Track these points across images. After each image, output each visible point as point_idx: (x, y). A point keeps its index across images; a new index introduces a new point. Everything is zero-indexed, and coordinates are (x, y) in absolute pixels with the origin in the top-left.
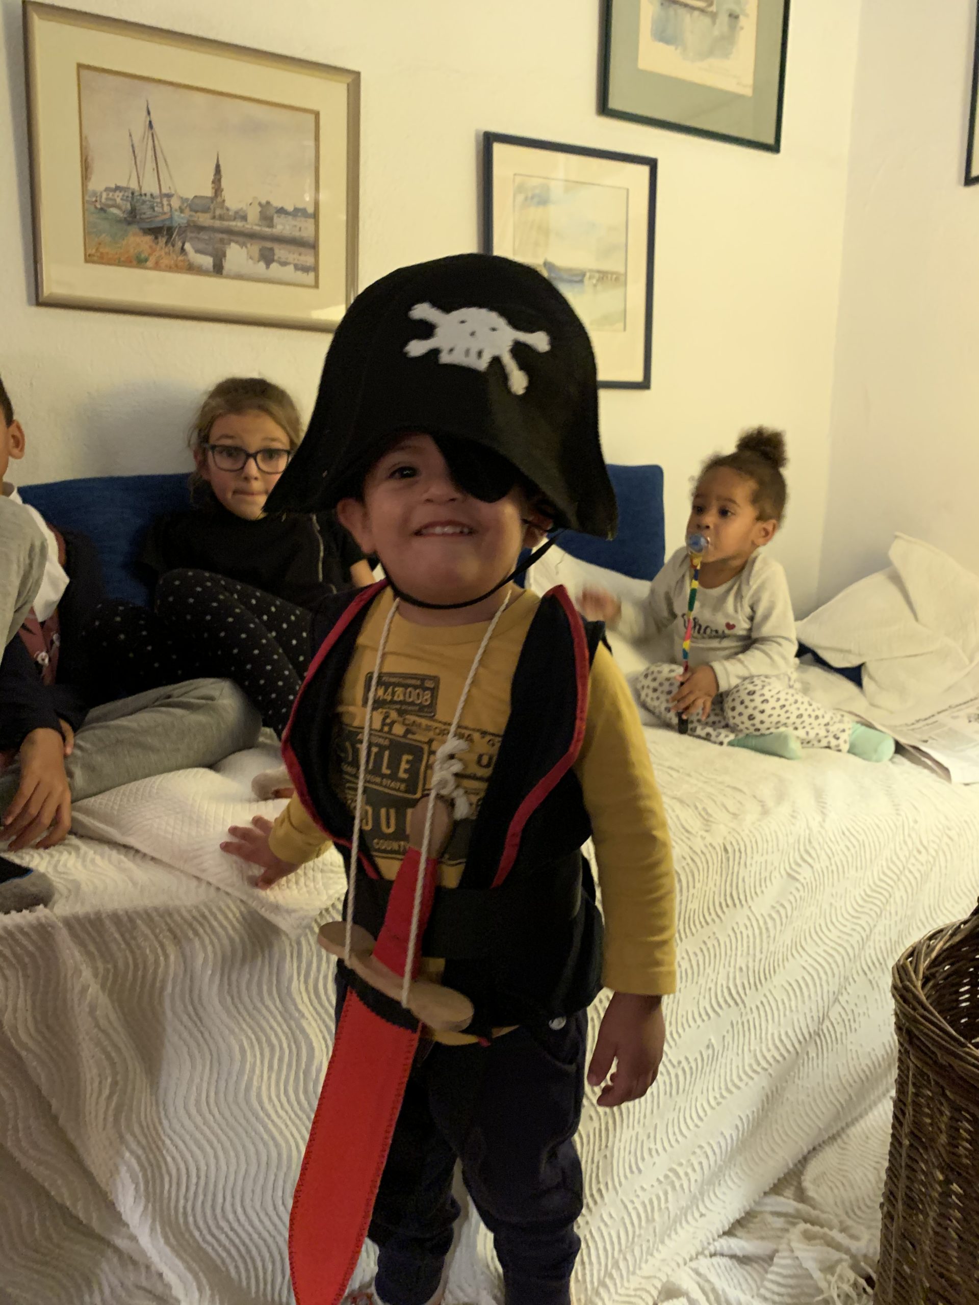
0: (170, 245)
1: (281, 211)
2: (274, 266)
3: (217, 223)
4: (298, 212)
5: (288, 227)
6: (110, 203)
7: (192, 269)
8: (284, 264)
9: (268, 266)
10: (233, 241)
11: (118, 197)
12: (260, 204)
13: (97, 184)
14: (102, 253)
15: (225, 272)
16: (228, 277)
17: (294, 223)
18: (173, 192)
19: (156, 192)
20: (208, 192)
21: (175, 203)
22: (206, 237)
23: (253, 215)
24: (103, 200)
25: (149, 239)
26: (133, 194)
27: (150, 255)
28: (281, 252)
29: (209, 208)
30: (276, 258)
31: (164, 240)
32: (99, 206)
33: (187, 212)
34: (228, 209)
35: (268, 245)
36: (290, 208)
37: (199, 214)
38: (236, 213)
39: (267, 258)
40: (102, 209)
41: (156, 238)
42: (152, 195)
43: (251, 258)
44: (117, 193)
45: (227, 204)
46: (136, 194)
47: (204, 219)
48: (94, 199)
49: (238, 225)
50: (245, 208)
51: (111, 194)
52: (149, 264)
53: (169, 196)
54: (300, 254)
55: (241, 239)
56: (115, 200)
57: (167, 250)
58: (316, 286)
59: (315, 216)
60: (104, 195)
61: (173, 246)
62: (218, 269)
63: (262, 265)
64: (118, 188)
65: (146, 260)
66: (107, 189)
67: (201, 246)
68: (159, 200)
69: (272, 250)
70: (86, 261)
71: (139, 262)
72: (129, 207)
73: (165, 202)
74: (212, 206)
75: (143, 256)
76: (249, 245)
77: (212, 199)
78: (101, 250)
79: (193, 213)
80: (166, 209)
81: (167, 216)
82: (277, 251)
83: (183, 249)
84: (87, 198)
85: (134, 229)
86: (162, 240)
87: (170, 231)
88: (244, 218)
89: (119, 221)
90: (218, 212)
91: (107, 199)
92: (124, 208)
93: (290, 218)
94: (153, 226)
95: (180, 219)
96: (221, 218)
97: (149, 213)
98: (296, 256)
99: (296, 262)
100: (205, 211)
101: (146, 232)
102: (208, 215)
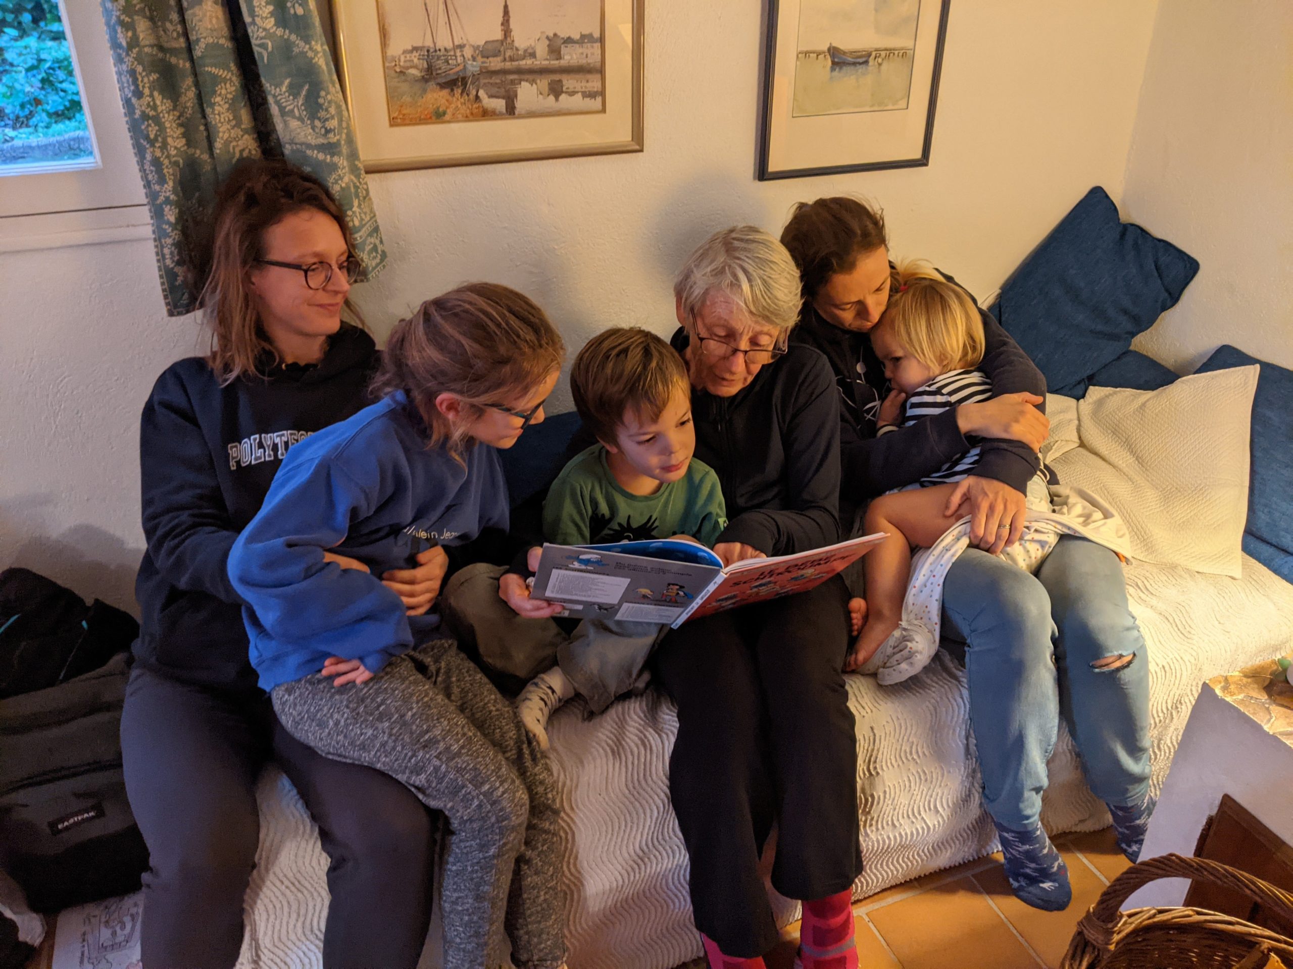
0: (465, 94)
1: (569, 41)
2: (563, 97)
3: (508, 65)
4: (585, 39)
5: (575, 57)
6: (408, 64)
7: (486, 114)
8: (572, 94)
9: (557, 99)
10: (524, 80)
11: (415, 58)
12: (547, 38)
14: (404, 115)
15: (517, 113)
16: (521, 117)
17: (581, 50)
18: (465, 42)
19: (449, 45)
20: (498, 35)
21: (468, 52)
22: (498, 81)
23: (542, 50)
24: (402, 64)
25: (445, 92)
26: (428, 51)
27: (447, 108)
28: (569, 82)
29: (500, 51)
30: (564, 89)
31: (460, 91)
32: (398, 70)
33: (480, 59)
34: (517, 49)
35: (556, 77)
36: (577, 37)
37: (491, 59)
38: (525, 51)
39: (556, 90)
40: (401, 72)
41: (452, 90)
42: (446, 50)
43: (541, 94)
44: (415, 54)
45: (516, 44)
46: (432, 50)
47: (495, 63)
48: (393, 64)
49: (527, 63)
50: (533, 44)
51: (408, 56)
52: (447, 117)
53: (461, 47)
54: (587, 81)
55: (530, 77)
56: (412, 61)
57: (462, 100)
58: (604, 110)
59: (602, 40)
60: (402, 59)
61: (468, 95)
62: (511, 110)
63: (552, 98)
64: (415, 49)
65: (444, 113)
66: (405, 52)
67: (494, 90)
68: (452, 53)
69: (560, 81)
70: (391, 125)
71: (438, 116)
72: (425, 65)
73: (458, 54)
74: (502, 49)
75: (441, 110)
76: (538, 81)
77: (502, 42)
78: (405, 112)
79: (485, 59)
80: (460, 60)
81: (461, 67)
82: (565, 82)
83: (477, 97)
84: (387, 64)
85: (432, 85)
86: (458, 91)
87: (464, 80)
88: (533, 55)
89: (417, 80)
90: (509, 53)
91: (405, 61)
92: (421, 67)
93: (577, 46)
94: (448, 79)
95: (473, 67)
96: (512, 59)
97: (444, 67)
98: (584, 84)
99: (584, 90)
100: (495, 56)
101: (442, 86)
102: (499, 59)
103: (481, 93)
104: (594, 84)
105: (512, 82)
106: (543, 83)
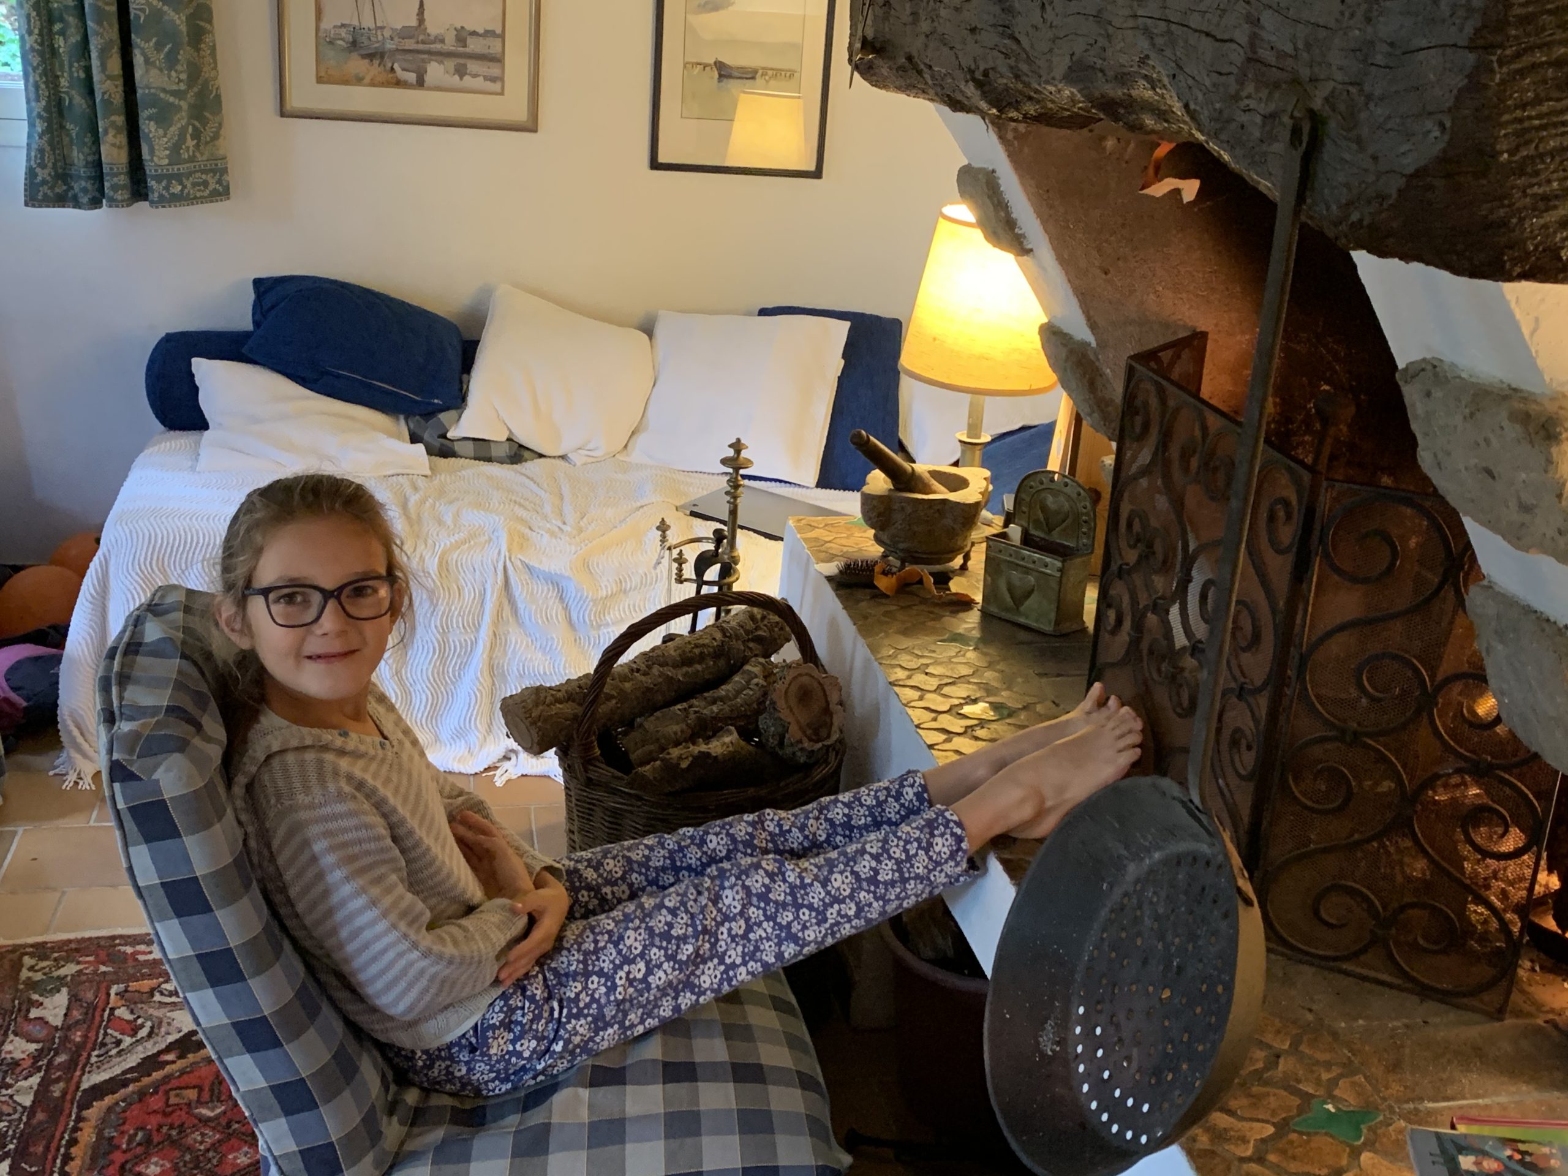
1: (474, 33)
2: (467, 78)
3: (421, 47)
4: (489, 34)
5: (479, 46)
6: (337, 36)
7: (399, 83)
8: (475, 76)
9: (461, 78)
11: (343, 32)
12: (456, 29)
13: (327, 24)
16: (430, 89)
17: (484, 42)
18: (385, 25)
19: (372, 26)
20: (414, 22)
21: (387, 34)
23: (450, 38)
24: (332, 35)
25: (367, 61)
26: (354, 28)
28: (473, 66)
29: (414, 35)
32: (328, 40)
33: (396, 39)
34: (429, 35)
35: (462, 61)
36: (481, 31)
37: (406, 40)
38: (436, 37)
39: (461, 72)
40: (330, 42)
42: (369, 29)
44: (343, 29)
45: (429, 31)
46: (357, 28)
47: (410, 44)
48: (325, 35)
49: (437, 47)
50: (443, 33)
51: (338, 30)
53: (382, 28)
55: (440, 58)
56: (341, 34)
58: (502, 93)
59: (502, 36)
60: (333, 32)
62: (420, 83)
63: (457, 77)
64: (343, 25)
66: (335, 27)
68: (374, 32)
72: (351, 40)
73: (379, 33)
74: (416, 34)
77: (417, 28)
79: (401, 40)
80: (380, 38)
81: (380, 44)
83: (392, 69)
84: (319, 35)
86: (376, 62)
88: (442, 41)
89: (344, 50)
90: (421, 37)
91: (335, 34)
92: (347, 40)
93: (481, 38)
94: (369, 52)
95: (390, 45)
96: (423, 42)
97: (366, 42)
100: (410, 38)
101: (364, 57)
102: (413, 41)
103: (396, 66)
104: (495, 71)
105: (423, 61)
106: (451, 64)
